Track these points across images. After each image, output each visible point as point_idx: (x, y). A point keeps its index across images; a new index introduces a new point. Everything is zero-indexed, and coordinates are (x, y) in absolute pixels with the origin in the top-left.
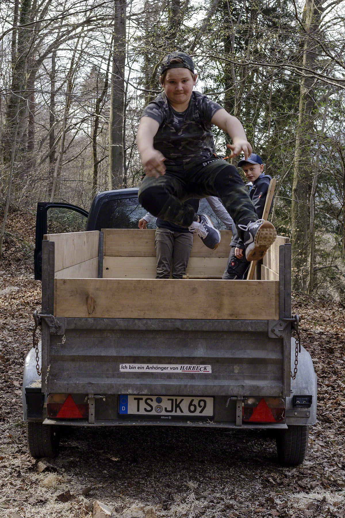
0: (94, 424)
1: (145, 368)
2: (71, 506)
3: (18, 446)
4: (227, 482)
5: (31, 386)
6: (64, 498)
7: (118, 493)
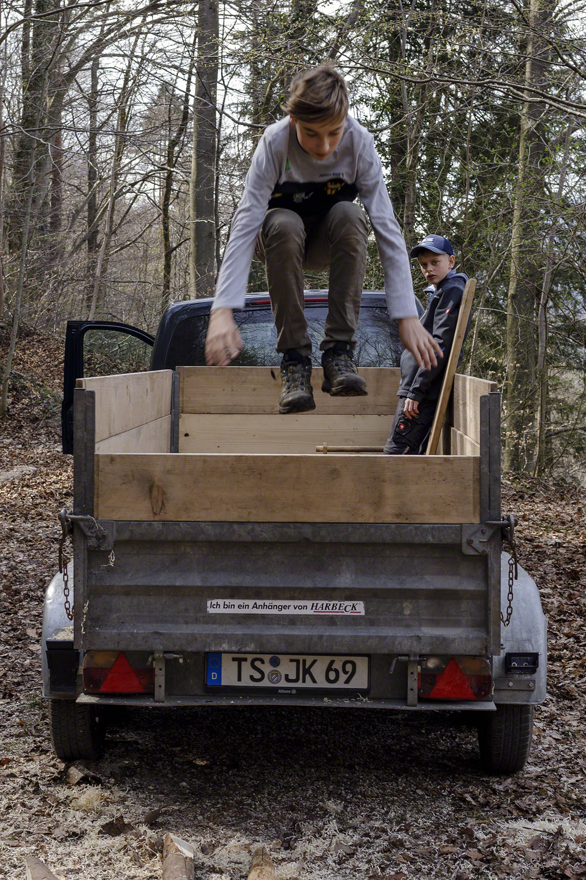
0: (163, 702)
1: (251, 607)
2: (126, 843)
3: (34, 741)
4: (393, 802)
5: (56, 637)
6: (113, 829)
7: (206, 820)
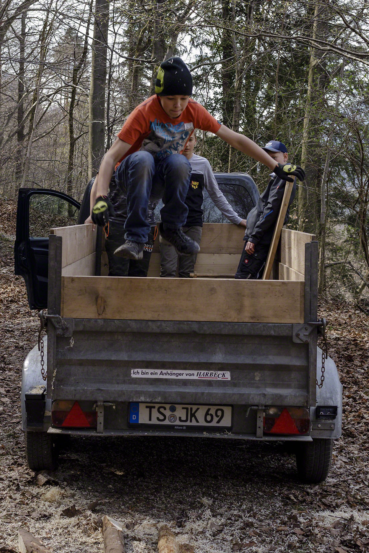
0: (102, 433)
1: (159, 374)
2: (78, 522)
3: (13, 458)
4: (244, 499)
5: (31, 392)
6: (69, 513)
7: (126, 509)
